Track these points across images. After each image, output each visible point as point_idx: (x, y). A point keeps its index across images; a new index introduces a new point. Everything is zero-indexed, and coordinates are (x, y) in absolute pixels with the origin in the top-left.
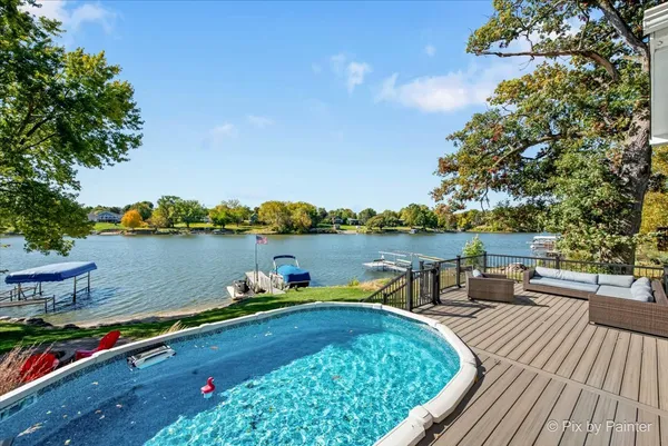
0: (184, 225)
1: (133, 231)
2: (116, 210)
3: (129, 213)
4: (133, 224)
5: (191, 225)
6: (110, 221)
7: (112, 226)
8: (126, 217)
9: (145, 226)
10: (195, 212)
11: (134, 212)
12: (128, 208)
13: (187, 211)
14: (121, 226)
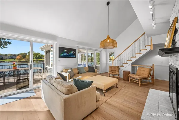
0: (36, 60)
1: (20, 61)
2: (15, 55)
3: (18, 56)
4: (20, 59)
5: (38, 60)
6: (13, 59)
7: (13, 60)
8: (18, 57)
9: (24, 60)
10: (39, 56)
11: (20, 56)
12: (18, 55)
13: (37, 56)
14: (16, 60)
